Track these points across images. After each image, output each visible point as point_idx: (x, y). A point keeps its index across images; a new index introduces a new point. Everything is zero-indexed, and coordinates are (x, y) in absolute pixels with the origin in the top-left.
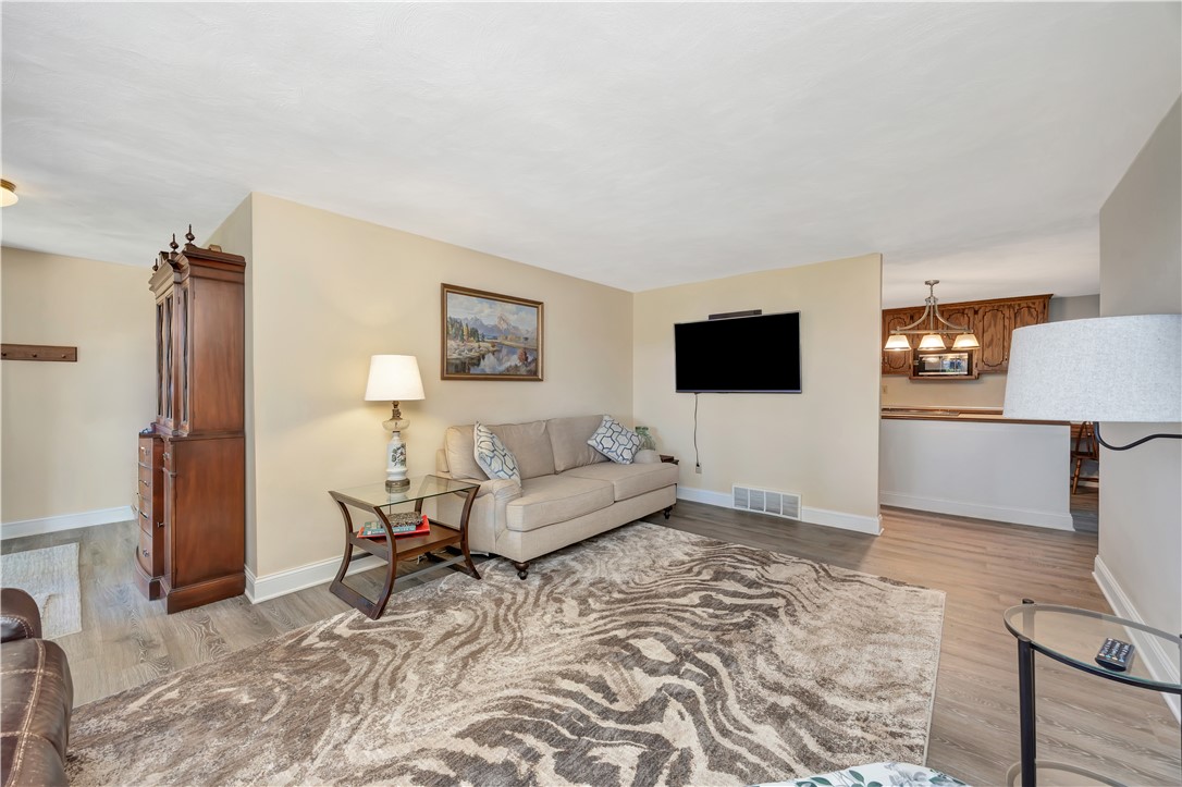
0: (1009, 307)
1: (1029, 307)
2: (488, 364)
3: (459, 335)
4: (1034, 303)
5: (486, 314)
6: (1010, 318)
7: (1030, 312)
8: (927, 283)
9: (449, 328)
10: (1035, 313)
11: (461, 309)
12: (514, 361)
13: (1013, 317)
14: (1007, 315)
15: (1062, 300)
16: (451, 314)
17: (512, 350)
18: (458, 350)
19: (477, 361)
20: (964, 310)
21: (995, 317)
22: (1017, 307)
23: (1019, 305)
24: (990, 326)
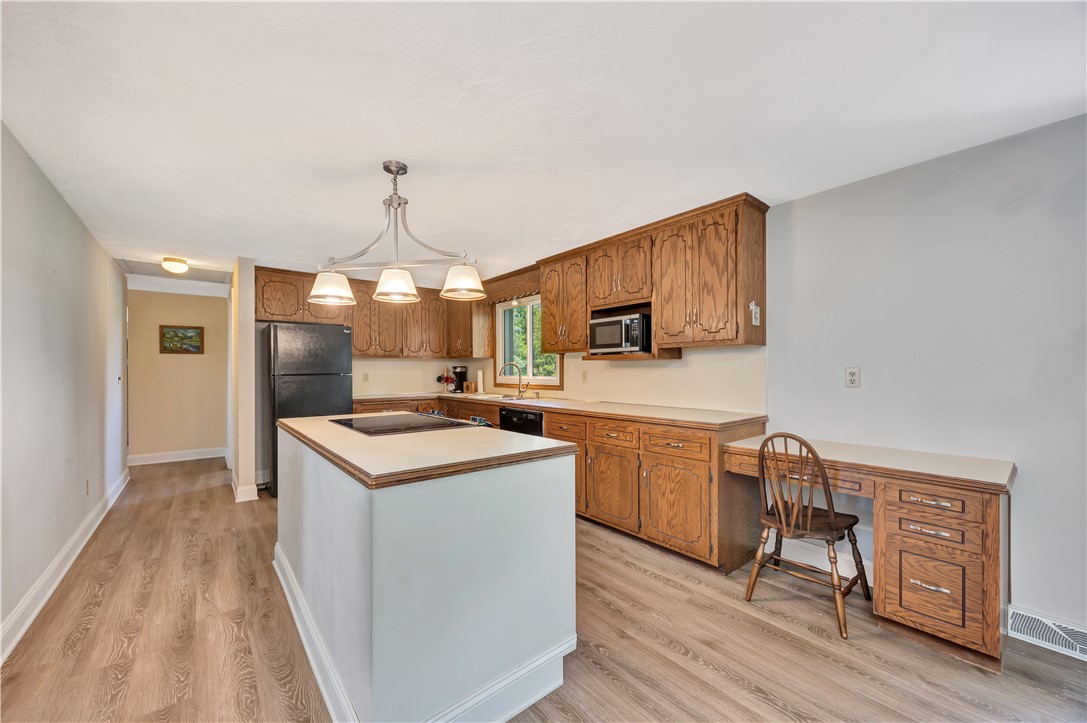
0: (692, 227)
1: (716, 224)
4: (722, 216)
6: (692, 248)
7: (717, 232)
10: (723, 233)
13: (696, 244)
14: (689, 243)
15: (787, 207)
20: (639, 241)
21: (674, 247)
22: (701, 227)
23: (704, 222)
24: (669, 265)
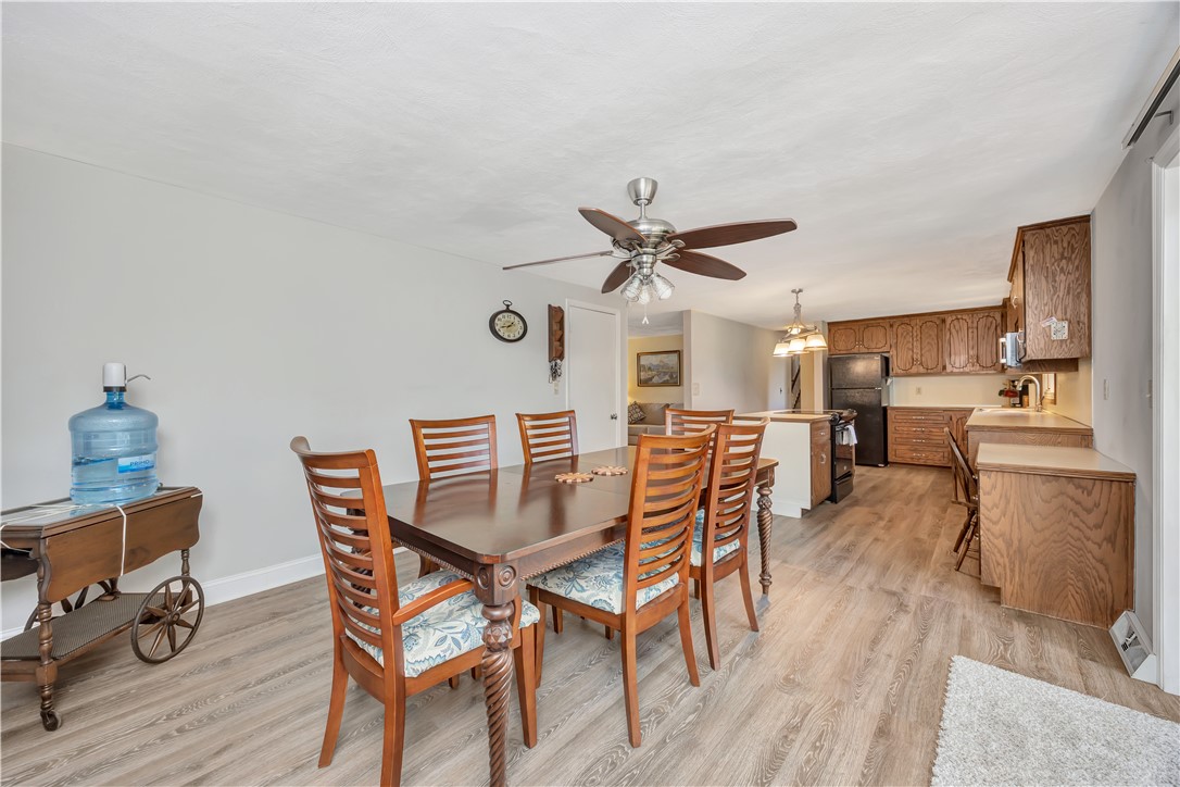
2: (655, 380)
3: (644, 370)
5: (654, 360)
8: (793, 291)
9: (640, 368)
11: (645, 361)
12: (667, 378)
16: (642, 363)
17: (665, 373)
18: (644, 375)
19: (651, 379)
